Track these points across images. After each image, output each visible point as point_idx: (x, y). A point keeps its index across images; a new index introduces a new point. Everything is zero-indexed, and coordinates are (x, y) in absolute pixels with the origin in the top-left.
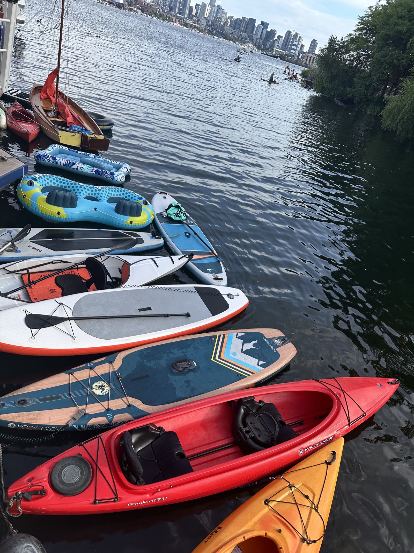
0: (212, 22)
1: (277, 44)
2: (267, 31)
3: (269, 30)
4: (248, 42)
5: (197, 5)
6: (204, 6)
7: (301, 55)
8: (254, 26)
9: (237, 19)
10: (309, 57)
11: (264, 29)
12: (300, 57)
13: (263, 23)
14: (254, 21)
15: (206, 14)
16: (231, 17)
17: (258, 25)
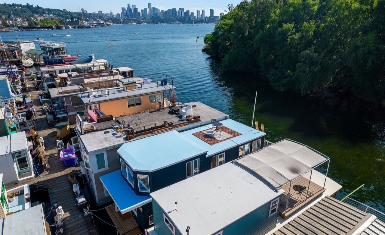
0: (153, 17)
1: (191, 17)
2: (184, 12)
3: (185, 11)
4: (176, 21)
5: (141, 10)
6: (146, 9)
7: (206, 19)
8: (176, 12)
9: (166, 11)
10: (211, 19)
11: (182, 12)
12: (206, 20)
13: (180, 9)
14: (175, 9)
15: (148, 14)
16: (162, 11)
17: (178, 11)
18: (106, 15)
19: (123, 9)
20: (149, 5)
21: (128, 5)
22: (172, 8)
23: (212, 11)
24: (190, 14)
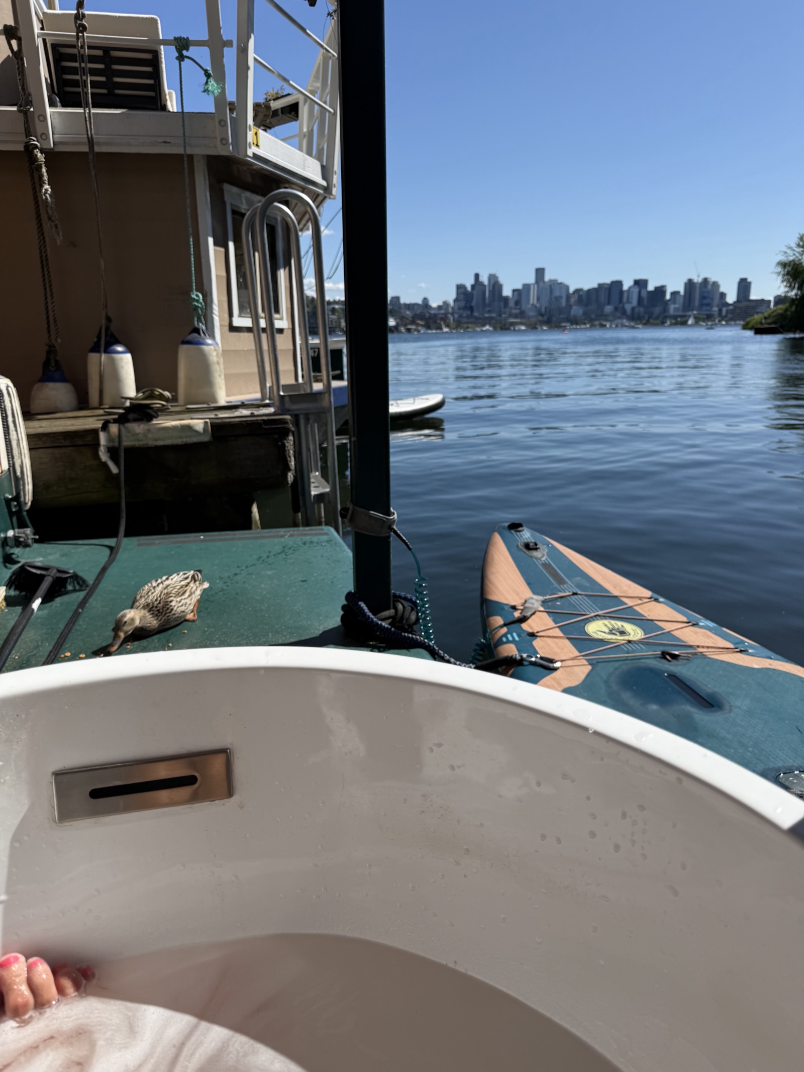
0: (546, 308)
2: (649, 293)
3: (651, 288)
4: (619, 318)
5: (514, 291)
6: (526, 287)
7: (724, 310)
8: (621, 292)
9: (589, 291)
10: (740, 309)
11: (642, 291)
12: (724, 313)
13: (637, 282)
14: (619, 284)
15: (533, 299)
16: (577, 291)
17: (630, 288)
18: (409, 306)
19: (460, 288)
20: (540, 272)
21: (477, 276)
22: (608, 281)
23: (744, 286)
24: (668, 297)
